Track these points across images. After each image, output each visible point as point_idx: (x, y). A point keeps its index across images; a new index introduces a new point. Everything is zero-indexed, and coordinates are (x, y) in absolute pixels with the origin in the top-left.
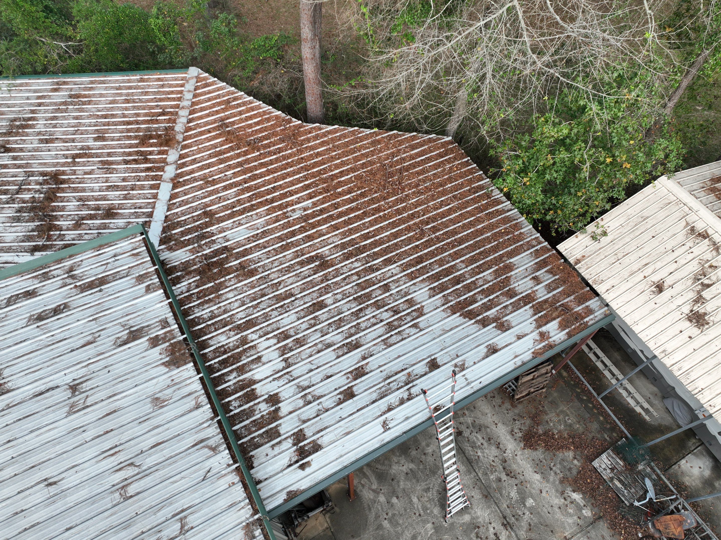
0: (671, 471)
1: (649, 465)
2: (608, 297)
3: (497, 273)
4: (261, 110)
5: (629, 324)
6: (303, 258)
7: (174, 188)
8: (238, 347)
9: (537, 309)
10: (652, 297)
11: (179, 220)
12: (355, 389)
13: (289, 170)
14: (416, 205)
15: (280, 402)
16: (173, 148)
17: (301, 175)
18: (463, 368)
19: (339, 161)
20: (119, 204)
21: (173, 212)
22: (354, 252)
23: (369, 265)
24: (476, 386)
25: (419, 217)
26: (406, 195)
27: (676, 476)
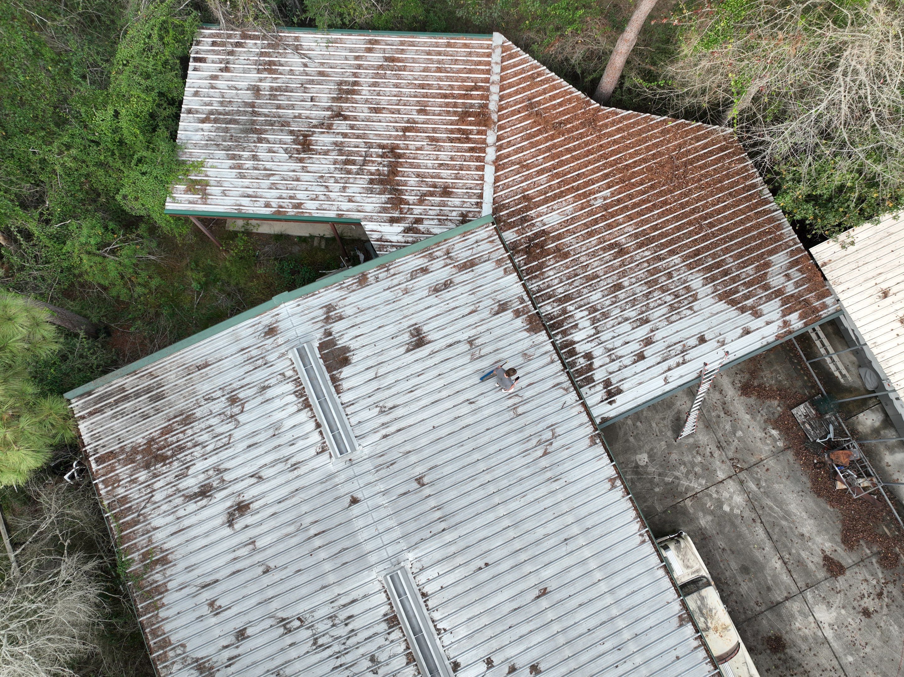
0: (851, 420)
1: (835, 415)
2: (841, 297)
3: (758, 269)
4: (563, 89)
5: (853, 319)
6: (605, 244)
7: (497, 171)
8: (560, 316)
9: (785, 302)
10: (877, 300)
11: (504, 202)
12: (645, 353)
13: (590, 157)
14: (698, 200)
15: (593, 358)
16: (491, 129)
17: (601, 163)
18: (723, 344)
19: (633, 150)
20: (452, 183)
21: (498, 194)
22: (645, 242)
23: (657, 254)
24: (731, 357)
25: (699, 212)
26: (690, 190)
27: (853, 424)
